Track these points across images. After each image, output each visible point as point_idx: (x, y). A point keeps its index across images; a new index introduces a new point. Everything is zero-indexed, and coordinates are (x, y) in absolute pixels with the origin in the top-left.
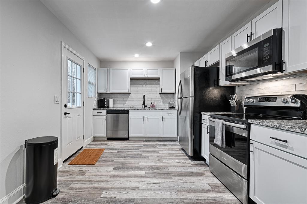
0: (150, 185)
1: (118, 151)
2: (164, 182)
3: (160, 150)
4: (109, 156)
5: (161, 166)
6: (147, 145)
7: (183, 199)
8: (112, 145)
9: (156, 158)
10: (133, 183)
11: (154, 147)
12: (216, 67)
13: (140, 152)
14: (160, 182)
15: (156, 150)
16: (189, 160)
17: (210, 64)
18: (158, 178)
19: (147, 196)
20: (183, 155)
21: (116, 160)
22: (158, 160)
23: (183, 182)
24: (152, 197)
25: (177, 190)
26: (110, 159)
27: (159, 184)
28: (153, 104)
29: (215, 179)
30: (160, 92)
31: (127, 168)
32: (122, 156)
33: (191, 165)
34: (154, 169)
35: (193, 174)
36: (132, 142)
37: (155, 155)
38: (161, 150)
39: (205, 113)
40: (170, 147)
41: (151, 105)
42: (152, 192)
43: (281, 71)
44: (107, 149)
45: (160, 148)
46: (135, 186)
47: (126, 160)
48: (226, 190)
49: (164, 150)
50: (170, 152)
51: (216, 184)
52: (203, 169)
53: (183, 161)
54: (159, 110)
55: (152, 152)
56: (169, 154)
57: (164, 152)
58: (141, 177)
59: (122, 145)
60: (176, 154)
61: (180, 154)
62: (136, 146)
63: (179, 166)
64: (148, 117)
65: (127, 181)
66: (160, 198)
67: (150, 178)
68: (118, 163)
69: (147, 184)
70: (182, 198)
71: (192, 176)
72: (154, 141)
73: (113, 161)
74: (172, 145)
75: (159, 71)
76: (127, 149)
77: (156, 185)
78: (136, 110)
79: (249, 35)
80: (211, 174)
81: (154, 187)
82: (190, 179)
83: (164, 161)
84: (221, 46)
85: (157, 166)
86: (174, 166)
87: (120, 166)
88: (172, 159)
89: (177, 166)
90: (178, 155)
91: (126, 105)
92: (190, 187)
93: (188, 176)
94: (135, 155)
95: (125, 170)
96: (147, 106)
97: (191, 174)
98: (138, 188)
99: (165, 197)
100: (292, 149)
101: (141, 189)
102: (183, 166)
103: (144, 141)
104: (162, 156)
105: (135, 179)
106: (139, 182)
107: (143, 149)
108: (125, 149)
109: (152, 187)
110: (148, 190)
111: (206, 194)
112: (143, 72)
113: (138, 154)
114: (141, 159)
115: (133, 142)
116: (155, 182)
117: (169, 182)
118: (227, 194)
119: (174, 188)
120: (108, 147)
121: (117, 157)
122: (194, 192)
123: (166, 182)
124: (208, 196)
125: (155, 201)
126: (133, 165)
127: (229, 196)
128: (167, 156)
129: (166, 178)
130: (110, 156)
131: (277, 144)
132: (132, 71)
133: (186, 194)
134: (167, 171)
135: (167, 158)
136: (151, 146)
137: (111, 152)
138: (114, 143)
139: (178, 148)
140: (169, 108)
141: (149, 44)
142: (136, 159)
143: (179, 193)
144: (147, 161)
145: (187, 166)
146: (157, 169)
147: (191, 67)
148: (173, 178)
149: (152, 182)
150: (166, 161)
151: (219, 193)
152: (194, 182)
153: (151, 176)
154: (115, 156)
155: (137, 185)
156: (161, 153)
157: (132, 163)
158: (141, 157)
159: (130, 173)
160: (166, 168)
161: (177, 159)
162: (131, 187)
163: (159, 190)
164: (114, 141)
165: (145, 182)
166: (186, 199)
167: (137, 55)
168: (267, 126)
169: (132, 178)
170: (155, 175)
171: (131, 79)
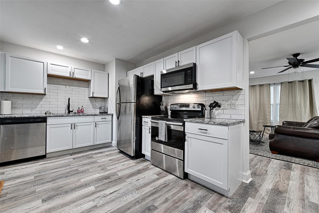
0: (108, 197)
1: (35, 177)
2: (120, 188)
3: (97, 159)
4: (21, 187)
5: (109, 174)
6: (78, 158)
7: (145, 194)
8: (17, 171)
9: (99, 168)
10: (86, 204)
11: (88, 158)
12: (151, 79)
13: (74, 167)
14: (117, 189)
15: (93, 160)
16: (131, 160)
17: (145, 76)
18: (113, 186)
19: (110, 209)
20: (123, 157)
21: (39, 189)
22: (101, 170)
23: (137, 181)
24: (116, 207)
25: (136, 189)
26: (27, 191)
27: (117, 192)
28: (80, 109)
29: (157, 168)
30: (91, 96)
31: (66, 192)
32: (47, 181)
33: (135, 164)
34: (103, 180)
35: (141, 171)
36: (52, 160)
37: (95, 165)
38: (99, 158)
39: (146, 116)
40: (107, 153)
41: (78, 110)
42: (114, 203)
43: (195, 89)
44: (9, 179)
45: (97, 157)
46: (90, 207)
47: (58, 183)
48: (168, 173)
49: (102, 158)
50: (111, 158)
51: (160, 172)
52: (146, 164)
53: (126, 163)
54: (92, 115)
55: (89, 164)
56: (110, 160)
57: (103, 160)
58: (93, 193)
59: (38, 167)
60: (116, 158)
61: (120, 157)
62: (61, 162)
63: (126, 168)
64: (78, 124)
65: (77, 206)
66: (125, 203)
67: (103, 190)
68: (45, 191)
69: (104, 198)
70: (143, 194)
71: (140, 173)
72: (86, 151)
73: (35, 192)
74: (108, 151)
75: (89, 72)
76: (49, 170)
77: (114, 195)
78: (59, 116)
79: (177, 62)
80: (153, 166)
81: (113, 197)
82: (140, 176)
83: (109, 168)
84: (155, 63)
85: (104, 175)
86: (121, 170)
87: (52, 193)
88: (116, 164)
89: (124, 169)
90: (119, 158)
91: (36, 110)
92: (144, 183)
93: (138, 173)
94: (68, 173)
95: (64, 195)
96: (72, 111)
97: (139, 172)
98: (96, 206)
99: (129, 200)
100: (209, 134)
101: (101, 206)
102: (129, 167)
103: (71, 155)
104: (104, 165)
105: (86, 199)
106: (93, 200)
107: (76, 164)
108: (47, 171)
109: (111, 198)
110: (107, 203)
111: (157, 182)
112: (69, 70)
113: (72, 171)
114: (80, 175)
115: (54, 158)
116: (112, 192)
117: (125, 186)
118: (169, 176)
119: (133, 188)
120: (10, 176)
121: (37, 185)
122: (149, 185)
123: (122, 187)
124: (160, 183)
125: (121, 209)
126: (73, 186)
127: (171, 177)
128: (109, 163)
129: (120, 183)
130: (24, 187)
131: (201, 132)
132: (50, 66)
133: (144, 189)
134: (117, 176)
135: (110, 164)
136: (83, 157)
137: (22, 182)
138: (18, 167)
139: (116, 153)
140: (100, 113)
141: (85, 40)
142: (72, 177)
143: (139, 191)
144: (90, 174)
145: (132, 166)
146: (106, 179)
147: (134, 76)
148: (127, 180)
149: (108, 193)
150: (111, 167)
151: (165, 178)
152: (145, 177)
153: (104, 188)
154: (35, 184)
155: (92, 204)
156: (101, 161)
157: (70, 184)
158: (77, 172)
159: (74, 195)
160: (114, 174)
161: (121, 163)
162: (85, 210)
163: (119, 197)
164: (16, 166)
165: (101, 197)
166: (147, 193)
167: (60, 47)
168: (196, 122)
169: (80, 199)
170: (108, 185)
171: (49, 76)
